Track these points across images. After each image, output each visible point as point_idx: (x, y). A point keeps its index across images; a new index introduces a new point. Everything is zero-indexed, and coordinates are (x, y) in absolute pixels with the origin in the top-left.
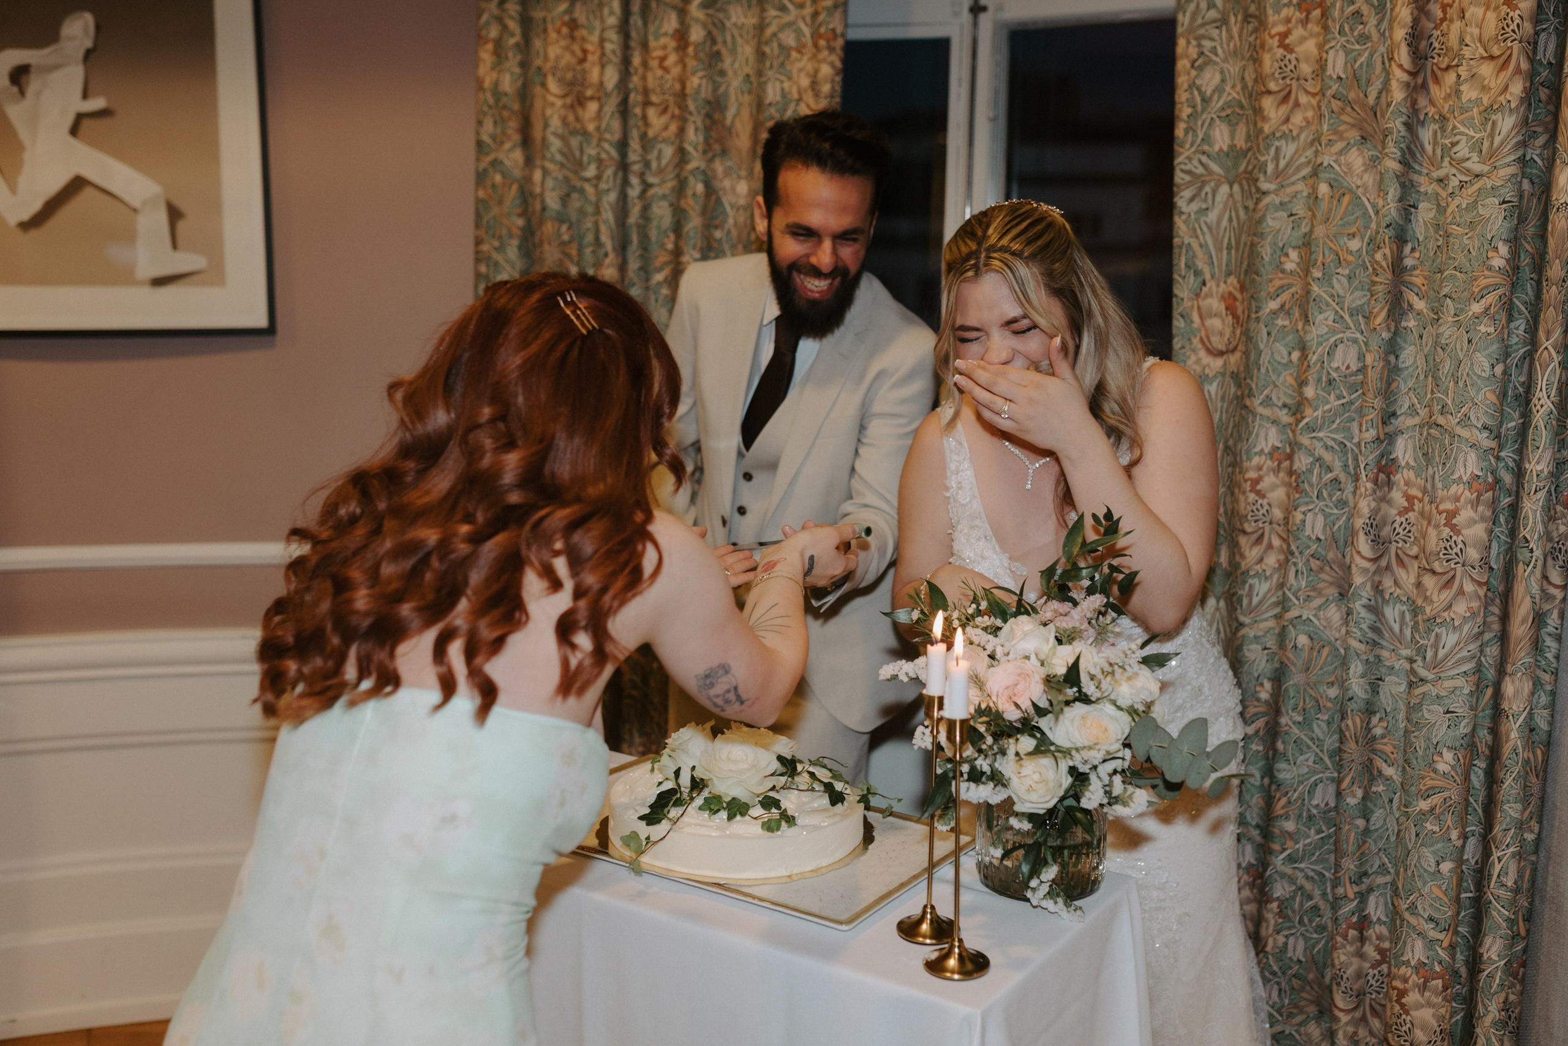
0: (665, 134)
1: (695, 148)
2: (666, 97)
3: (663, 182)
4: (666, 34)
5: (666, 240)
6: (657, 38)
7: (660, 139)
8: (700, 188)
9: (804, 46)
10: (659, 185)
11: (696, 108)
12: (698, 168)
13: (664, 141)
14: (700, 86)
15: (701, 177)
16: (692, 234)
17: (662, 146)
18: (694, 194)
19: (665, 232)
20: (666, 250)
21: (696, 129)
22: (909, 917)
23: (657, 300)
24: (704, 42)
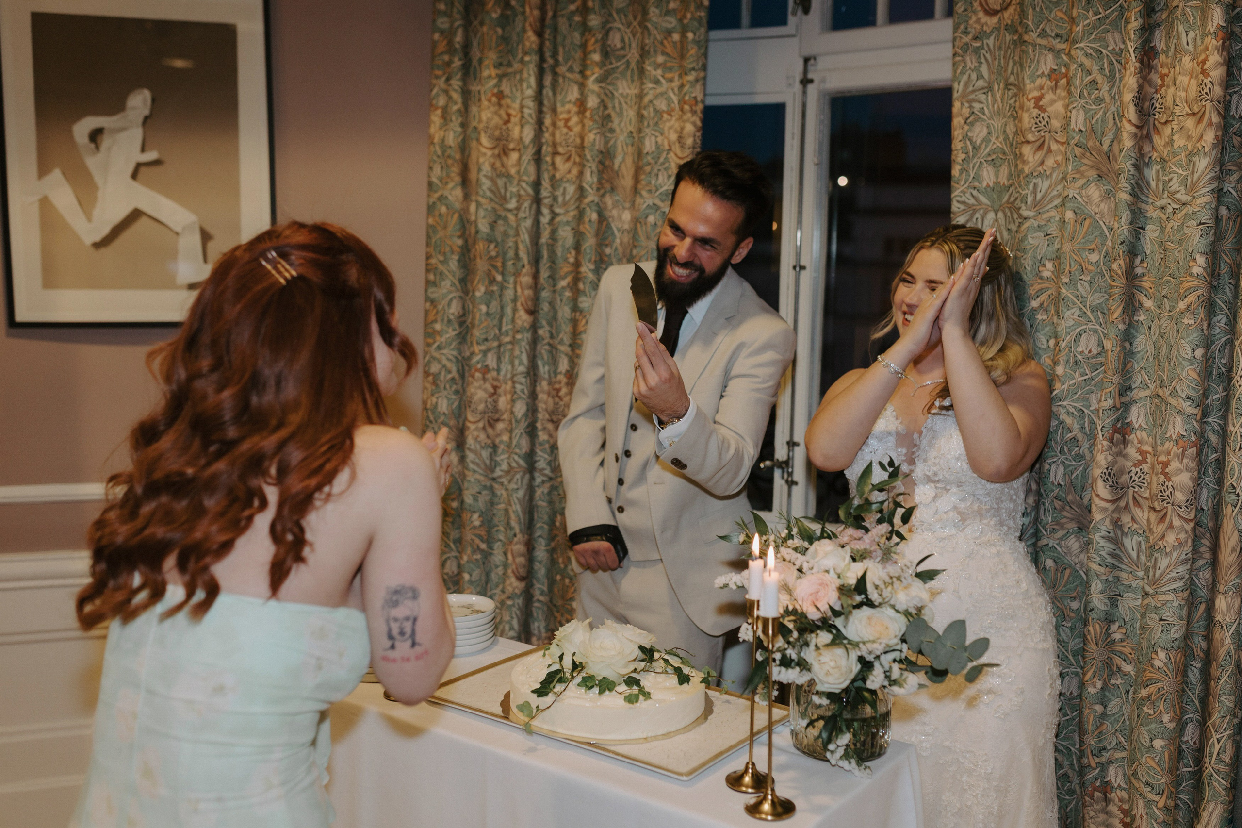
0: (568, 176)
1: (591, 187)
2: (570, 148)
3: (567, 212)
4: (570, 102)
5: (569, 255)
6: (563, 105)
7: (565, 180)
8: (595, 216)
9: (673, 110)
10: (564, 214)
11: (592, 157)
12: (593, 202)
13: (568, 181)
14: (595, 140)
15: (594, 208)
16: (588, 251)
17: (567, 185)
18: (590, 221)
19: (568, 249)
20: (568, 263)
21: (592, 172)
22: (735, 772)
23: (561, 300)
24: (599, 107)
